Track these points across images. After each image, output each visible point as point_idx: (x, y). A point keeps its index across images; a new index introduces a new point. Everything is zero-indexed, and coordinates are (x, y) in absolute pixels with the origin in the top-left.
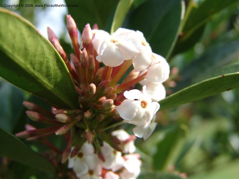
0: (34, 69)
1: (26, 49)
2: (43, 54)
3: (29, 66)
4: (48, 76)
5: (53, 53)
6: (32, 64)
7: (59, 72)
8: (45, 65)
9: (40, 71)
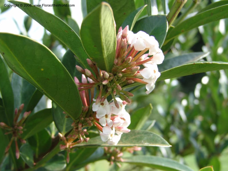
0: (105, 43)
1: (107, 32)
2: (111, 36)
3: (104, 41)
4: (108, 49)
5: (114, 37)
6: (106, 41)
7: (112, 48)
8: (109, 43)
9: (106, 45)
